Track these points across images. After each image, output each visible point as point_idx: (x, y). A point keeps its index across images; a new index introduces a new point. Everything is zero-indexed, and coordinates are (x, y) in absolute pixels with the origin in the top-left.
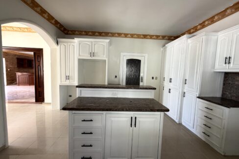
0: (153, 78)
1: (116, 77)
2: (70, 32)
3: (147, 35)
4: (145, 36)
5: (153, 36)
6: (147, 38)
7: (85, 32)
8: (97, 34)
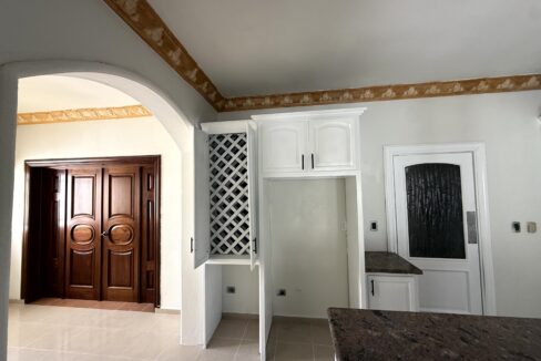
0: (517, 227)
1: (374, 226)
2: (230, 104)
3: (477, 82)
4: (470, 87)
5: (502, 80)
6: (477, 92)
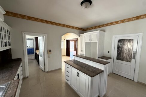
1: (109, 52)
2: (86, 30)
7: (92, 28)
8: (97, 27)
